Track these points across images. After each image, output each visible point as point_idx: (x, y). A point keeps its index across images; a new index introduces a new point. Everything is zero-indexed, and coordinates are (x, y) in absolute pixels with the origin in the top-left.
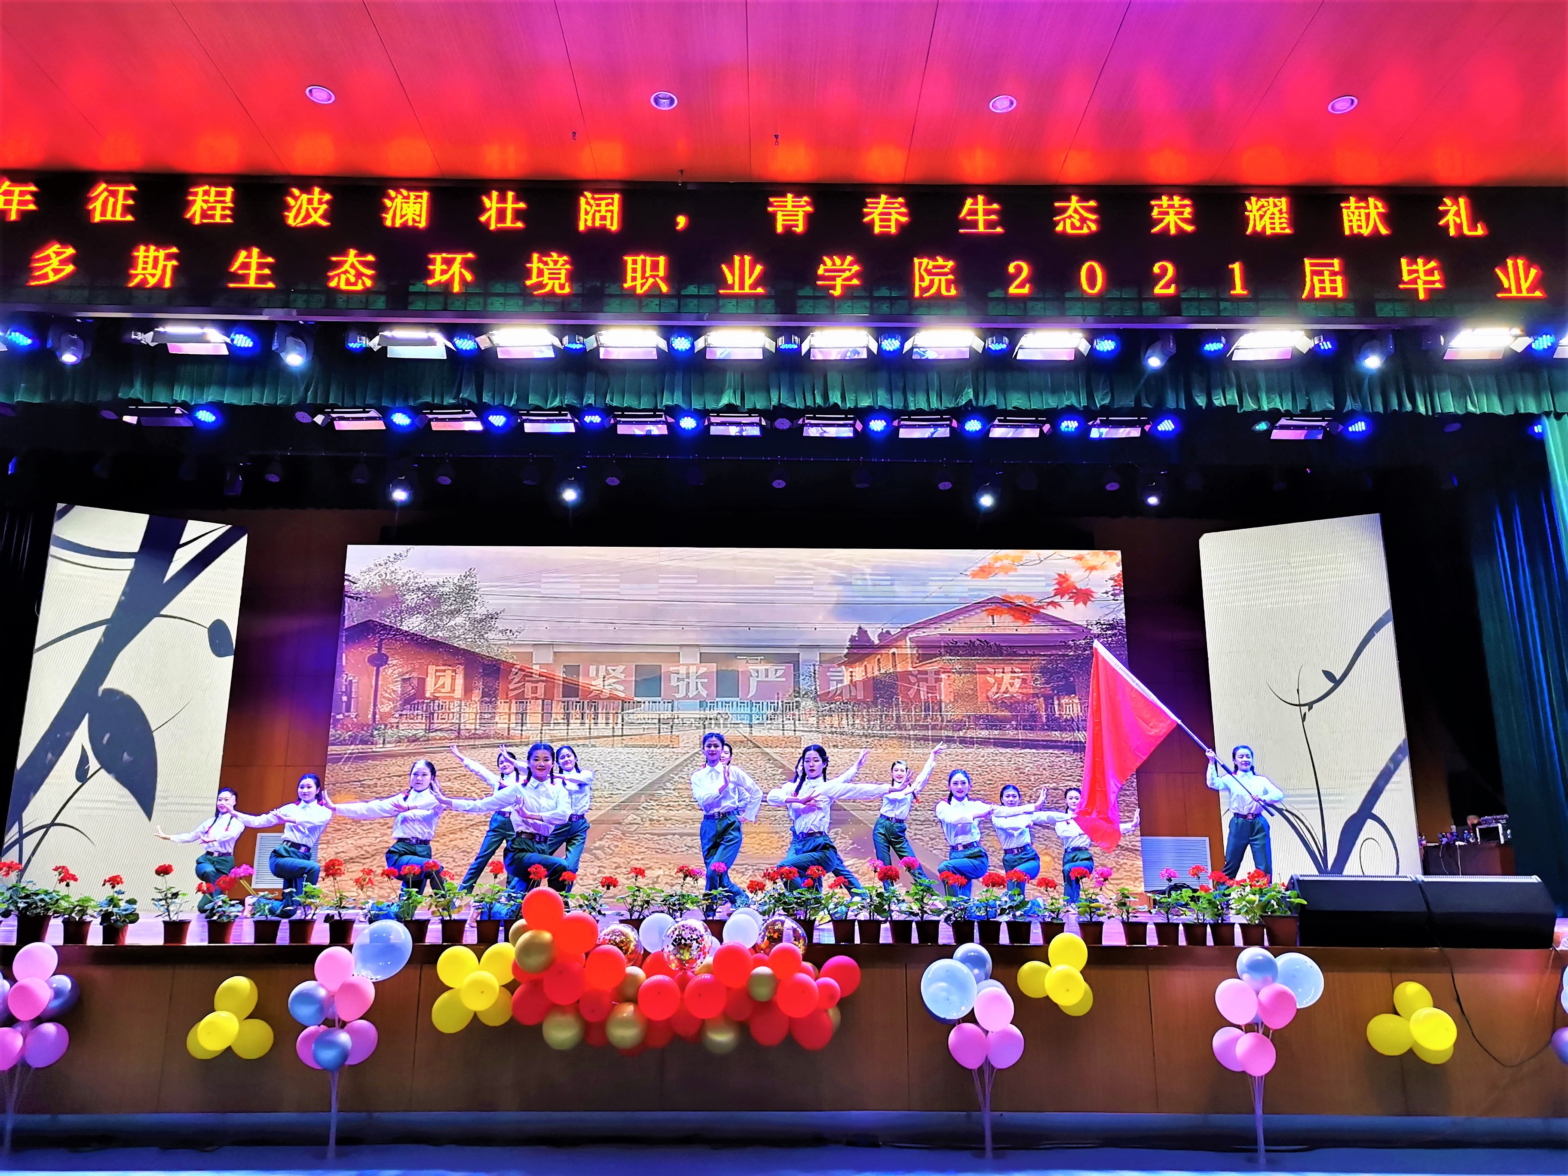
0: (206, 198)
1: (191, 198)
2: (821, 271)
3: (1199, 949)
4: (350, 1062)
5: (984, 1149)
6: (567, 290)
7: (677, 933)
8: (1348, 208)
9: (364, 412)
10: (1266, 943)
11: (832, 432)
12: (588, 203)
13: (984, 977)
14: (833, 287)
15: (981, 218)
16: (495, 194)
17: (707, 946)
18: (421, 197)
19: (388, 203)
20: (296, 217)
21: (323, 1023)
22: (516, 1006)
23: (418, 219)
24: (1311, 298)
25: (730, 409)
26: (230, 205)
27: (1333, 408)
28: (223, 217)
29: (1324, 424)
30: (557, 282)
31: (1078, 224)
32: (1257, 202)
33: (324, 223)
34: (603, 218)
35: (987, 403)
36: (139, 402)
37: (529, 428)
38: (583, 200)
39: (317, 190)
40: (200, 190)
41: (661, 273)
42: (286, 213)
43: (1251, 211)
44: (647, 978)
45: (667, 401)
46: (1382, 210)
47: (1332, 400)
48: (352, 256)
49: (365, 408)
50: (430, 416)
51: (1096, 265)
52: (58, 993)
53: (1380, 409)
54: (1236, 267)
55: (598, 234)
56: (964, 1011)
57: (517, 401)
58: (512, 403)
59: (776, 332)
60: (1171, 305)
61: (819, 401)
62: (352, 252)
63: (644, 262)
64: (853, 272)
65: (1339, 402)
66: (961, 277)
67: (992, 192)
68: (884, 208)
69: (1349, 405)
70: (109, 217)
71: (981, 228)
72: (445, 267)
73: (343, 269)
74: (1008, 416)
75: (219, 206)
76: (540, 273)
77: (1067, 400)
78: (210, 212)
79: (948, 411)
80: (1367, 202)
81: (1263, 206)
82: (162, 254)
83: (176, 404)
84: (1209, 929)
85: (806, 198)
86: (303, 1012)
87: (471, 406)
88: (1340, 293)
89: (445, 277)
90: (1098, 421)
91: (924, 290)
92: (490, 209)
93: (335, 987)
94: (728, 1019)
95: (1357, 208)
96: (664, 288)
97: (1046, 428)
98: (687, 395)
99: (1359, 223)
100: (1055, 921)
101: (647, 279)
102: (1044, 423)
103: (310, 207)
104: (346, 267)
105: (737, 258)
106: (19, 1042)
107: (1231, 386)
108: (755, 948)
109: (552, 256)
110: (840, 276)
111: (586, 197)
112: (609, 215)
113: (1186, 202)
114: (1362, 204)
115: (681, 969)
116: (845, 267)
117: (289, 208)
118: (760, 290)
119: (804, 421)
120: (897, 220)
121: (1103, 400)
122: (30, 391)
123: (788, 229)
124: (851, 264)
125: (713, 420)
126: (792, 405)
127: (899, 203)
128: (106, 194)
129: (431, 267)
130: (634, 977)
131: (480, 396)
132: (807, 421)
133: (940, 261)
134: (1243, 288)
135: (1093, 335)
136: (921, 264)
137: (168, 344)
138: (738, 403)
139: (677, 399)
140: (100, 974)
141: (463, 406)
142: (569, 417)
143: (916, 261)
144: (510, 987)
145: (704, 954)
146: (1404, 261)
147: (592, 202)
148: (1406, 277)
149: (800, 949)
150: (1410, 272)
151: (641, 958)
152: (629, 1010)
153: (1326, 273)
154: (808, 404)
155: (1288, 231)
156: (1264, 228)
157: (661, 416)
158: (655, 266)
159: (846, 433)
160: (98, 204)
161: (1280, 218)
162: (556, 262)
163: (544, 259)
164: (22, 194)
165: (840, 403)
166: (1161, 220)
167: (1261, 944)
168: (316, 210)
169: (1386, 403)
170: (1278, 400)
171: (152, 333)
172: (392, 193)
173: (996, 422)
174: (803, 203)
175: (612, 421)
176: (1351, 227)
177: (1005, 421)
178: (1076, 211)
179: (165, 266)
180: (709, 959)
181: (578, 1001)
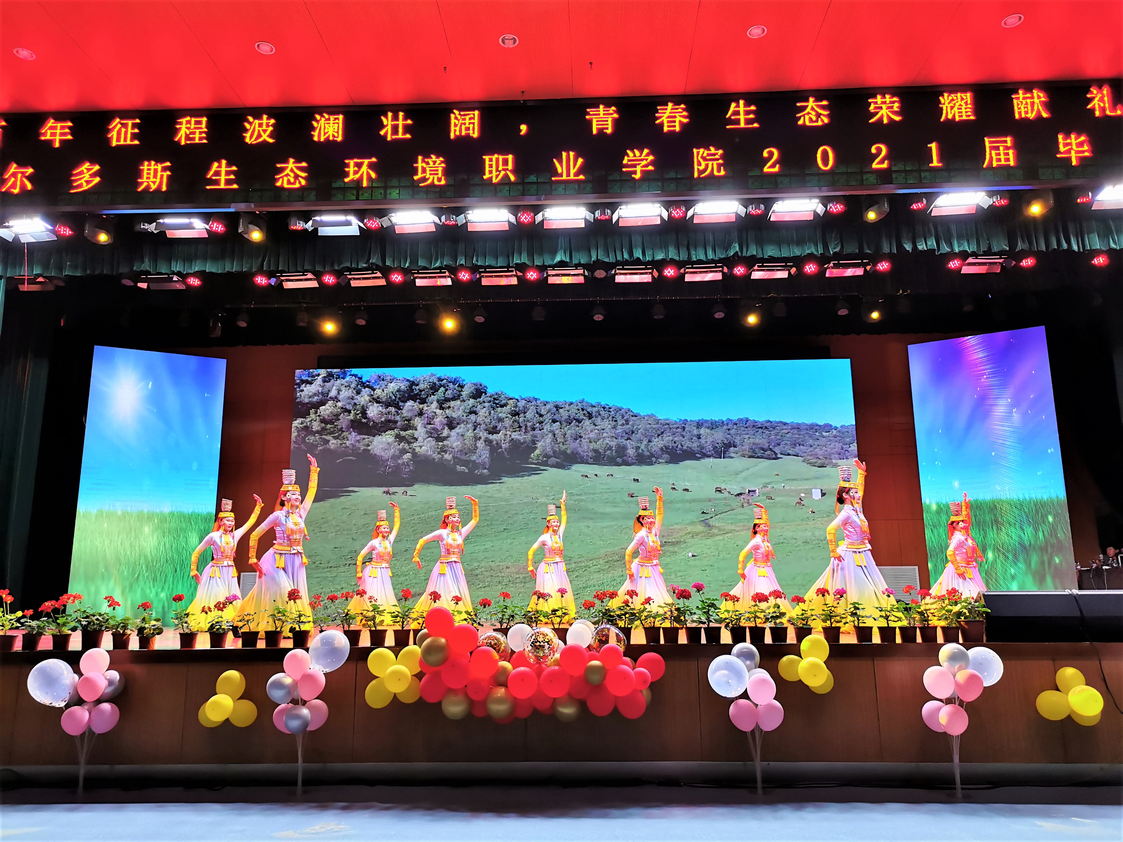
0: (188, 126)
1: (178, 126)
2: (625, 161)
3: (911, 645)
4: (309, 729)
5: (756, 788)
6: (443, 182)
7: (534, 637)
8: (1018, 98)
9: (303, 275)
10: (961, 641)
11: (636, 279)
12: (456, 118)
13: (754, 667)
14: (635, 173)
15: (742, 117)
16: (390, 114)
17: (556, 647)
18: (338, 119)
19: (315, 124)
20: (251, 137)
21: (290, 702)
22: (423, 690)
23: (336, 135)
24: (990, 166)
25: (562, 264)
26: (205, 130)
27: (1008, 249)
28: (201, 139)
29: (1001, 261)
30: (436, 177)
31: (814, 118)
32: (948, 97)
33: (271, 141)
34: (468, 129)
35: (749, 254)
36: (148, 273)
37: (419, 282)
38: (452, 116)
39: (265, 117)
40: (184, 120)
41: (510, 166)
42: (245, 135)
43: (944, 104)
44: (514, 669)
45: (517, 260)
46: (1043, 99)
47: (1006, 242)
48: (291, 164)
49: (304, 272)
50: (349, 277)
51: (828, 149)
52: (111, 683)
53: (1043, 248)
54: (933, 146)
55: (465, 140)
56: (740, 692)
57: (410, 263)
58: (407, 265)
59: (592, 208)
60: (885, 176)
61: (626, 256)
62: (292, 160)
63: (497, 160)
64: (648, 161)
65: (1012, 244)
66: (728, 161)
67: (750, 98)
68: (670, 113)
69: (1020, 246)
70: (122, 142)
71: (742, 125)
72: (356, 169)
73: (285, 173)
74: (764, 262)
75: (198, 131)
76: (424, 170)
77: (808, 249)
78: (191, 136)
79: (720, 261)
80: (1032, 93)
81: (953, 100)
82: (159, 167)
83: (174, 273)
84: (918, 631)
85: (613, 108)
86: (276, 694)
87: (378, 268)
88: (1012, 163)
89: (357, 176)
90: (831, 265)
91: (700, 172)
92: (387, 125)
93: (298, 677)
94: (571, 698)
95: (1024, 98)
96: (512, 178)
97: (793, 270)
98: (531, 255)
99: (1026, 109)
100: (805, 627)
101: (500, 171)
102: (791, 267)
103: (260, 129)
104: (288, 171)
105: (564, 154)
106: (87, 715)
107: (931, 235)
108: (589, 647)
109: (432, 158)
110: (639, 164)
111: (454, 114)
112: (471, 126)
113: (895, 99)
114: (1028, 95)
115: (537, 663)
116: (642, 157)
117: (246, 131)
118: (581, 177)
119: (615, 271)
120: (680, 121)
121: (835, 248)
122: (74, 267)
123: (600, 131)
124: (648, 155)
125: (551, 272)
126: (606, 260)
127: (682, 108)
128: (119, 126)
129: (347, 169)
130: (504, 669)
131: (384, 262)
132: (617, 271)
133: (713, 150)
134: (938, 162)
135: (825, 201)
136: (699, 153)
137: (167, 231)
138: (568, 260)
139: (524, 259)
140: (138, 670)
141: (372, 268)
142: (447, 274)
143: (695, 151)
144: (419, 676)
145: (554, 652)
146: (1060, 137)
147: (459, 117)
148: (1062, 149)
149: (622, 649)
150: (1065, 145)
151: (510, 655)
152: (501, 692)
153: (1001, 148)
154: (618, 259)
155: (972, 118)
156: (954, 115)
157: (512, 271)
158: (505, 162)
159: (647, 278)
160: (114, 134)
161: (966, 108)
162: (434, 162)
163: (426, 160)
164: (62, 128)
165: (641, 258)
166: (877, 113)
167: (957, 641)
168: (265, 131)
169: (1047, 244)
170: (966, 244)
171: (155, 224)
172: (318, 117)
173: (756, 267)
174: (611, 112)
175: (478, 276)
176: (1020, 113)
177: (763, 266)
178: (813, 109)
179: (162, 176)
180: (557, 656)
181: (466, 686)
